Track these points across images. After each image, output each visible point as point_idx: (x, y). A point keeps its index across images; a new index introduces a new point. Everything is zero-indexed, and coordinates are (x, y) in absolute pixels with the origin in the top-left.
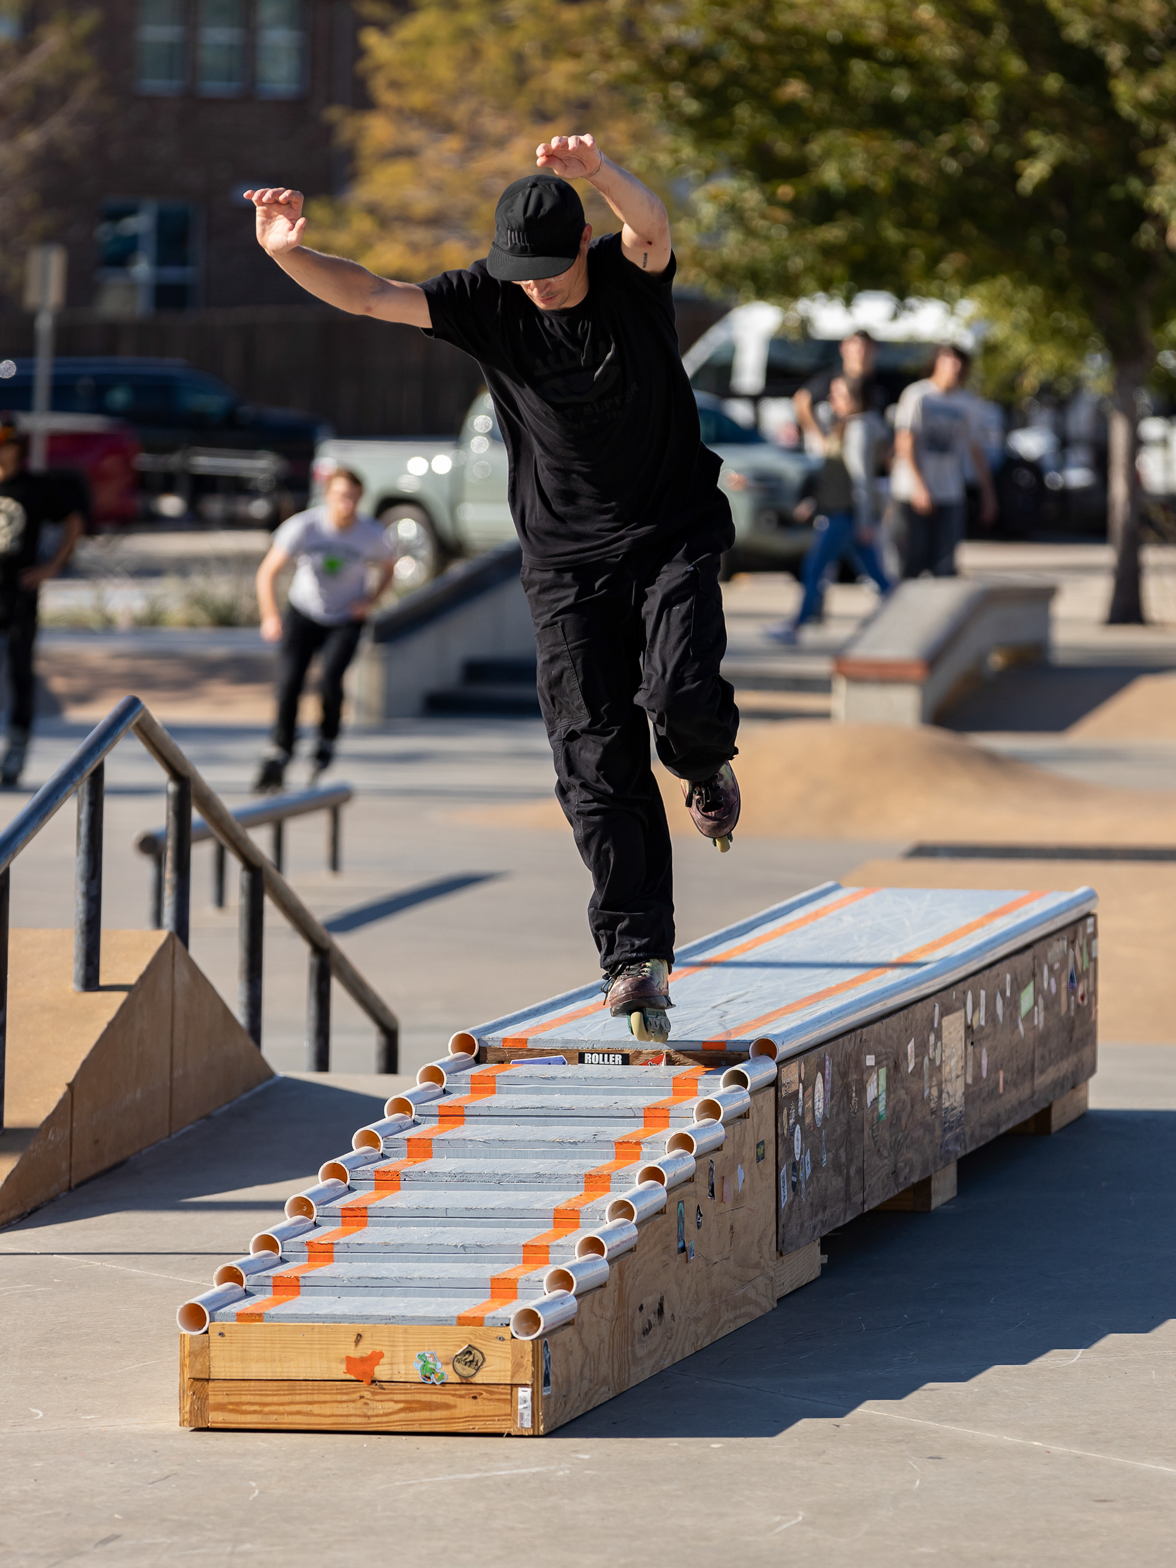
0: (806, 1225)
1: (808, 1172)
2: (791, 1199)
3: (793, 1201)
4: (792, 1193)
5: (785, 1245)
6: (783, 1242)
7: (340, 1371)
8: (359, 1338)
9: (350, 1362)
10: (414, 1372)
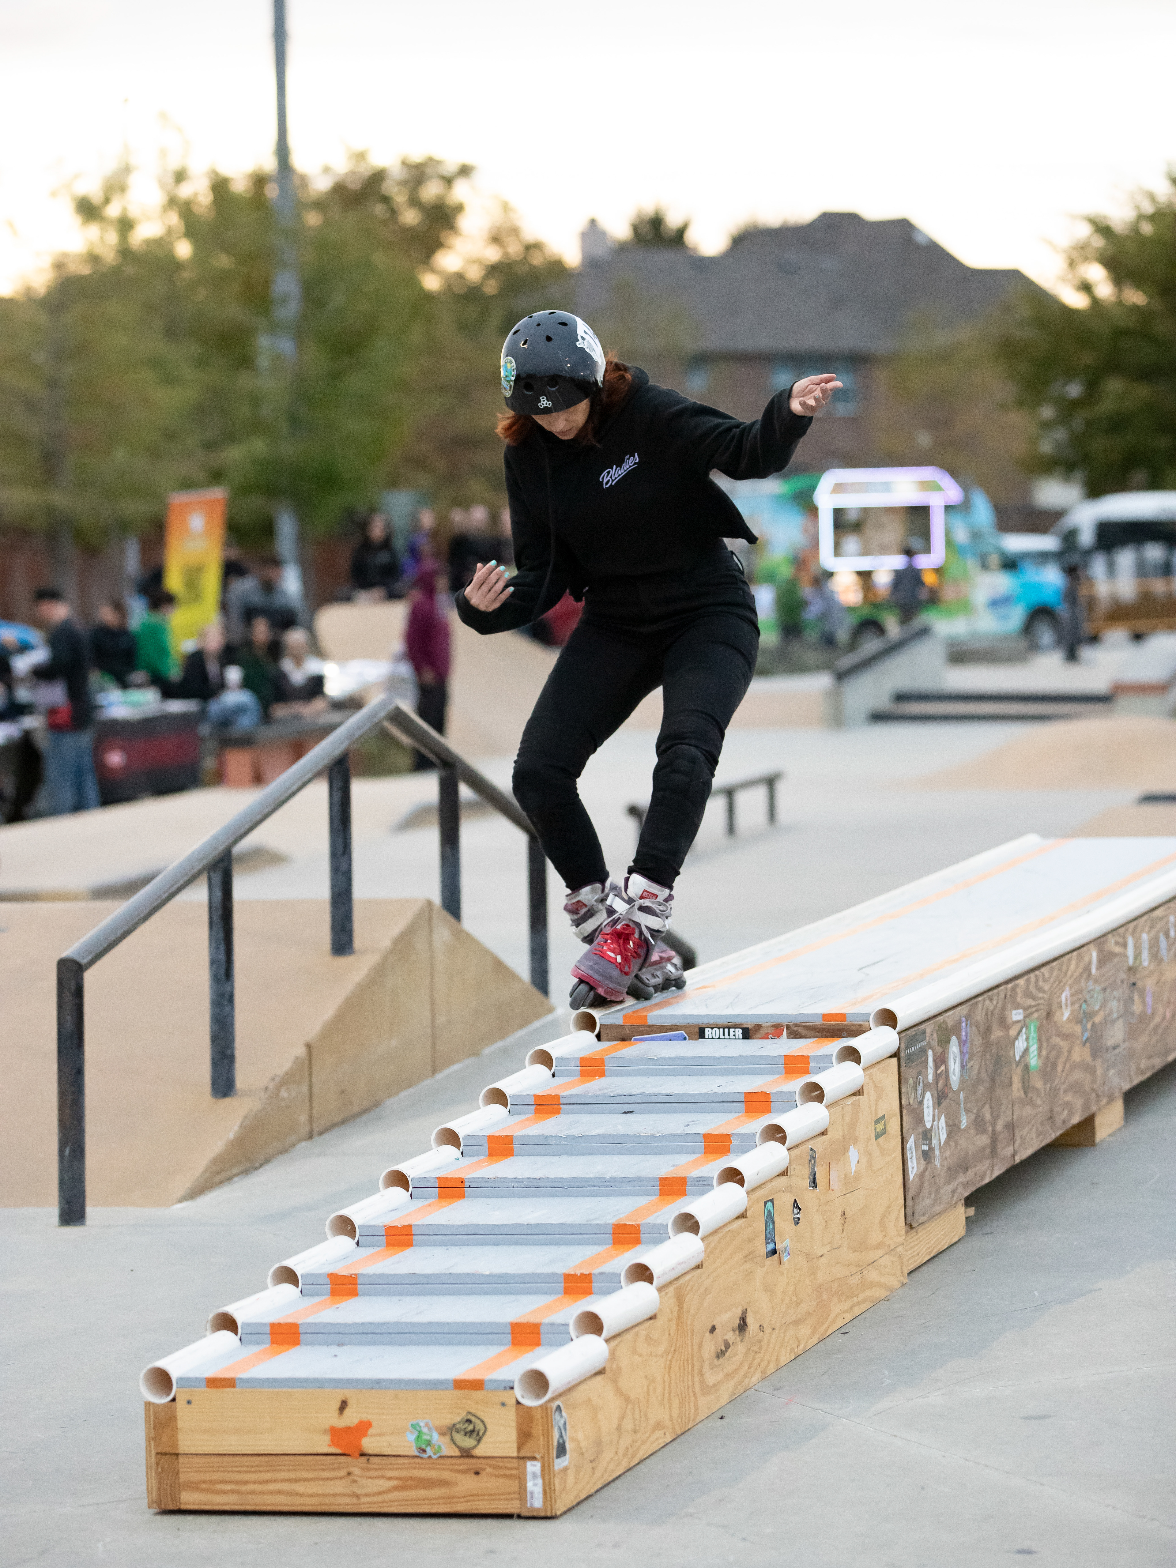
0: (942, 1191)
1: (944, 1136)
2: (922, 1167)
3: (925, 1170)
4: (923, 1162)
5: (916, 1216)
6: (913, 1214)
7: (324, 1444)
8: (343, 1405)
9: (335, 1433)
10: (407, 1444)
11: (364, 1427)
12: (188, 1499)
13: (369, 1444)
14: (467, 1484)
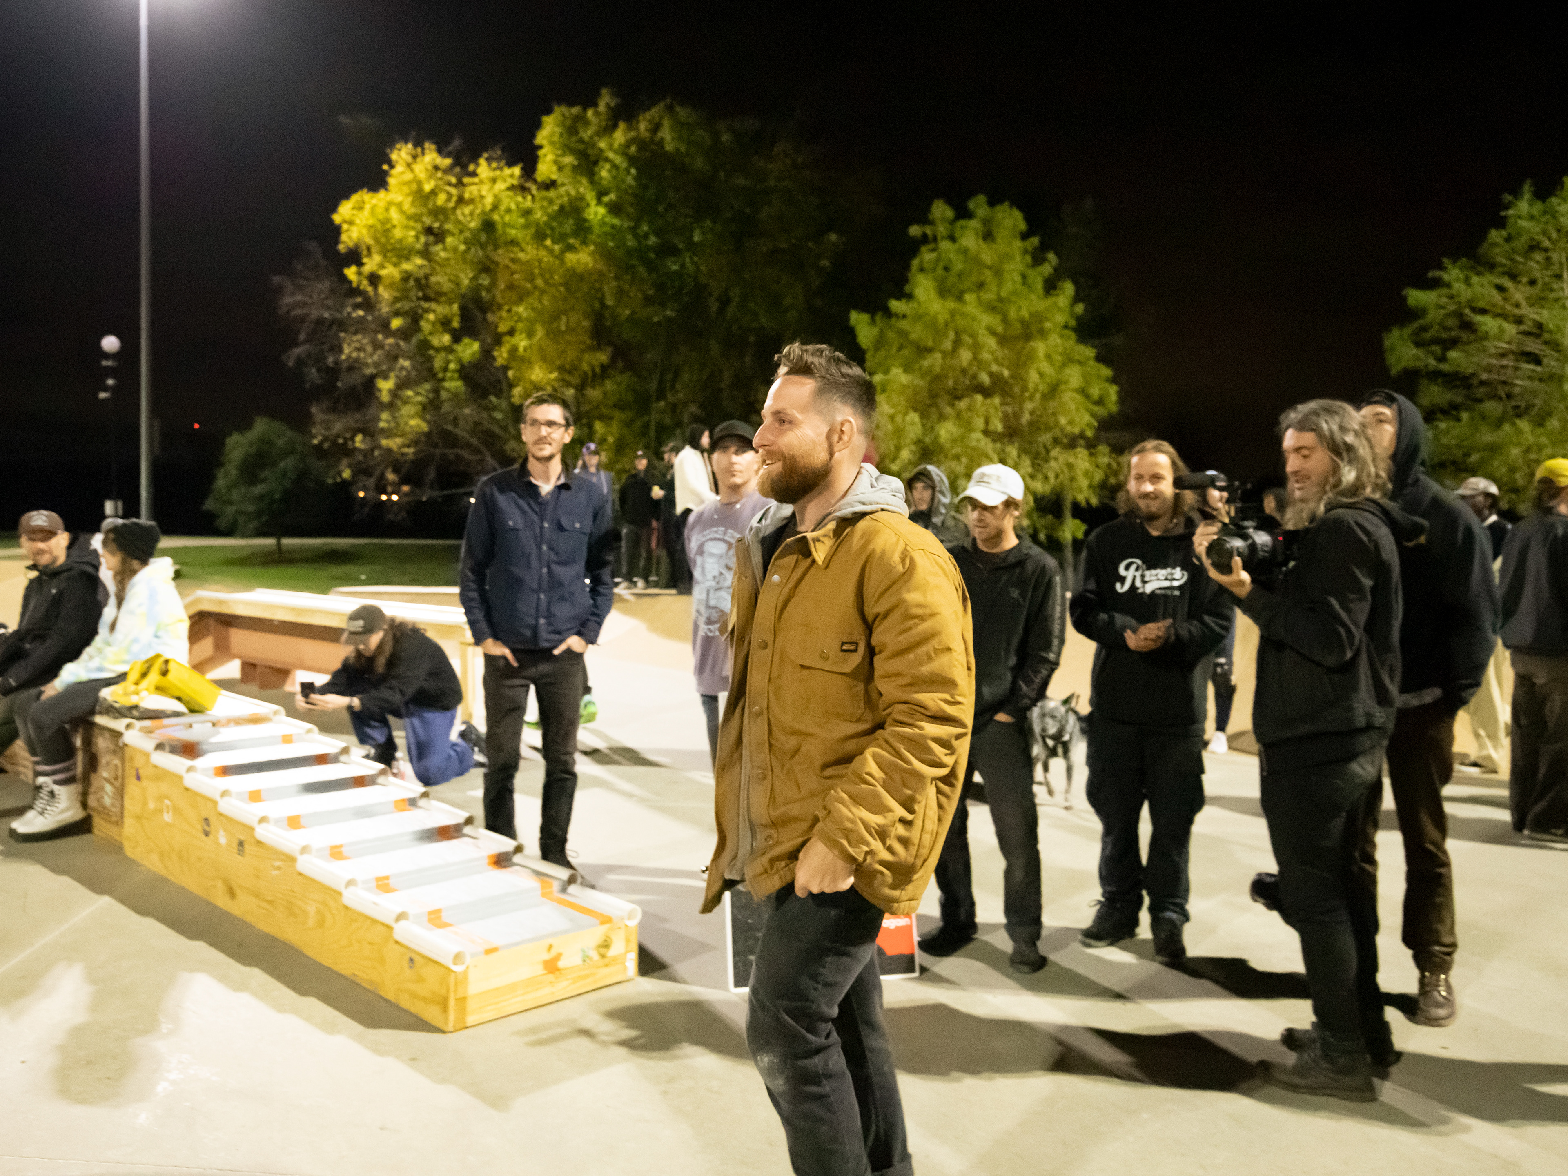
7: (540, 970)
8: (550, 947)
9: (546, 963)
10: (578, 960)
11: (559, 956)
12: (472, 1019)
13: (561, 964)
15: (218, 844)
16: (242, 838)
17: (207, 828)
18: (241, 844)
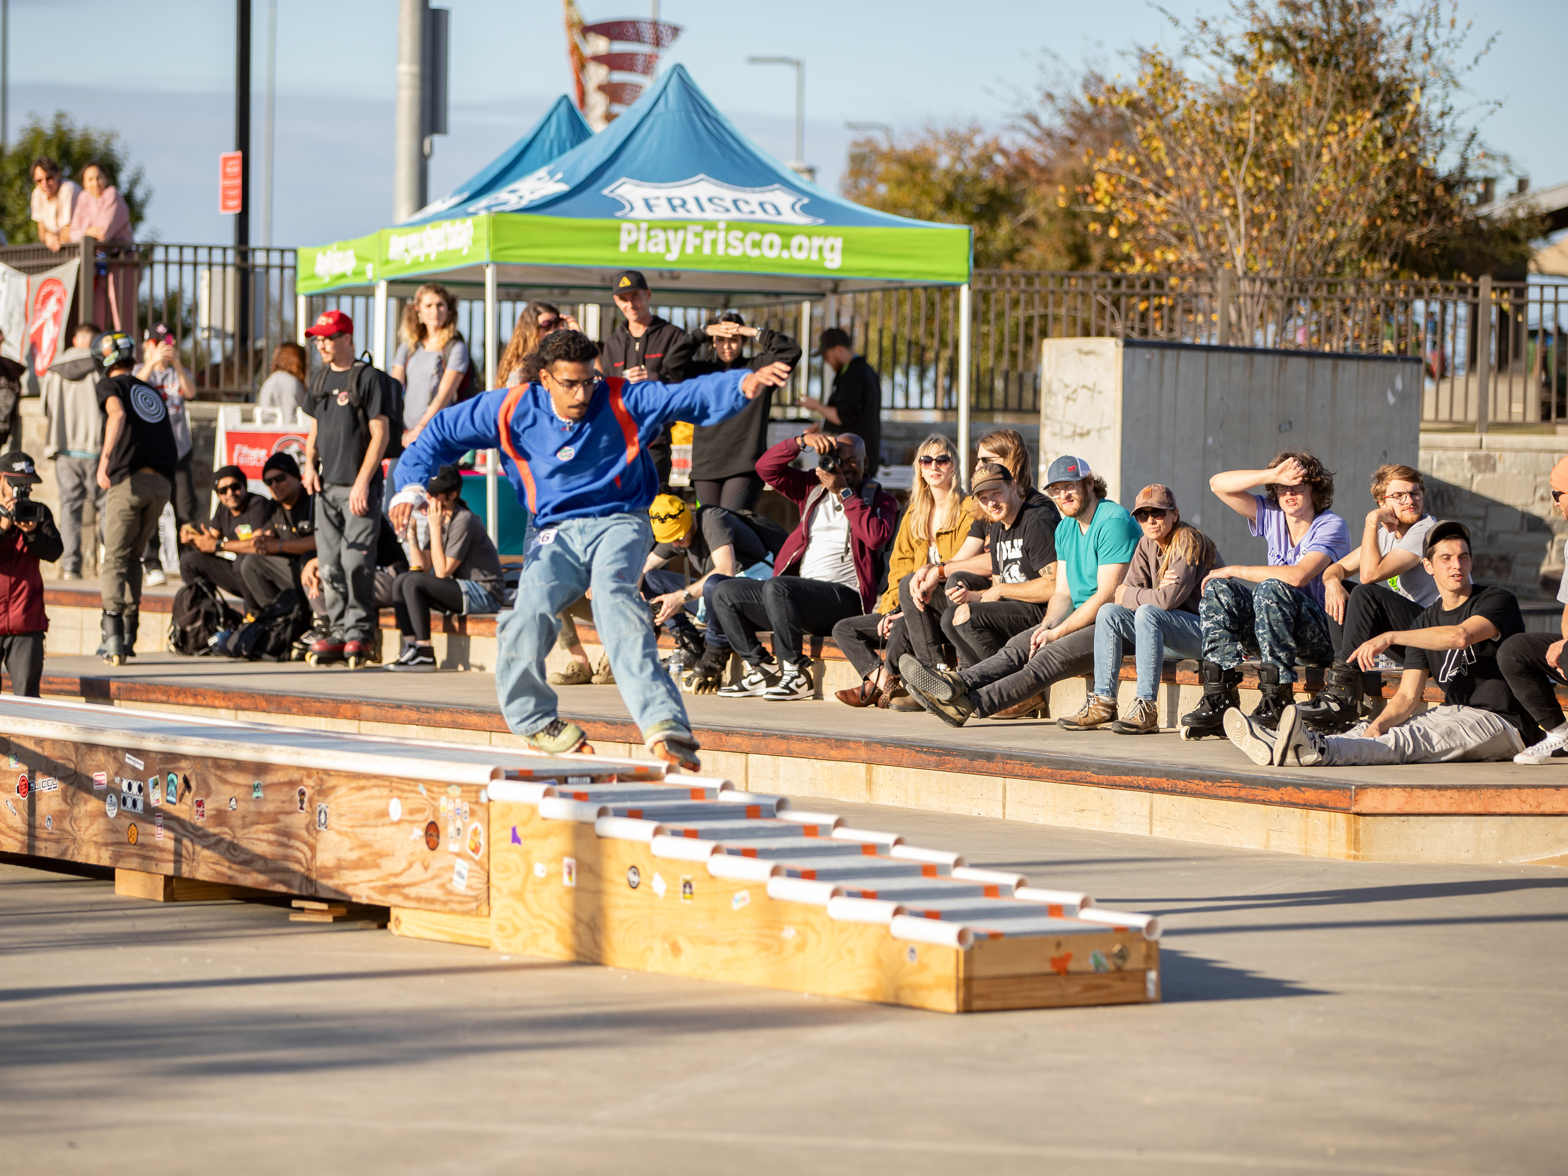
7: (1048, 968)
8: (1058, 945)
9: (1054, 961)
10: (1089, 964)
11: (1067, 958)
12: (978, 1004)
13: (1072, 966)
14: (1118, 986)
15: (654, 896)
16: (688, 877)
17: (635, 879)
18: (687, 884)
